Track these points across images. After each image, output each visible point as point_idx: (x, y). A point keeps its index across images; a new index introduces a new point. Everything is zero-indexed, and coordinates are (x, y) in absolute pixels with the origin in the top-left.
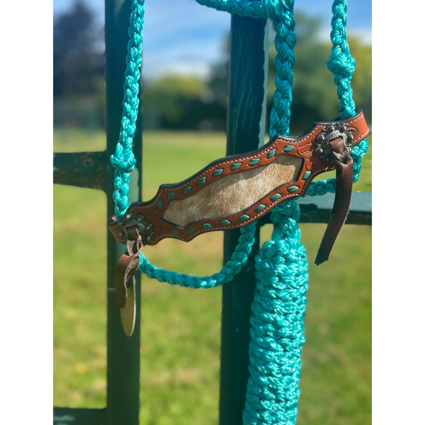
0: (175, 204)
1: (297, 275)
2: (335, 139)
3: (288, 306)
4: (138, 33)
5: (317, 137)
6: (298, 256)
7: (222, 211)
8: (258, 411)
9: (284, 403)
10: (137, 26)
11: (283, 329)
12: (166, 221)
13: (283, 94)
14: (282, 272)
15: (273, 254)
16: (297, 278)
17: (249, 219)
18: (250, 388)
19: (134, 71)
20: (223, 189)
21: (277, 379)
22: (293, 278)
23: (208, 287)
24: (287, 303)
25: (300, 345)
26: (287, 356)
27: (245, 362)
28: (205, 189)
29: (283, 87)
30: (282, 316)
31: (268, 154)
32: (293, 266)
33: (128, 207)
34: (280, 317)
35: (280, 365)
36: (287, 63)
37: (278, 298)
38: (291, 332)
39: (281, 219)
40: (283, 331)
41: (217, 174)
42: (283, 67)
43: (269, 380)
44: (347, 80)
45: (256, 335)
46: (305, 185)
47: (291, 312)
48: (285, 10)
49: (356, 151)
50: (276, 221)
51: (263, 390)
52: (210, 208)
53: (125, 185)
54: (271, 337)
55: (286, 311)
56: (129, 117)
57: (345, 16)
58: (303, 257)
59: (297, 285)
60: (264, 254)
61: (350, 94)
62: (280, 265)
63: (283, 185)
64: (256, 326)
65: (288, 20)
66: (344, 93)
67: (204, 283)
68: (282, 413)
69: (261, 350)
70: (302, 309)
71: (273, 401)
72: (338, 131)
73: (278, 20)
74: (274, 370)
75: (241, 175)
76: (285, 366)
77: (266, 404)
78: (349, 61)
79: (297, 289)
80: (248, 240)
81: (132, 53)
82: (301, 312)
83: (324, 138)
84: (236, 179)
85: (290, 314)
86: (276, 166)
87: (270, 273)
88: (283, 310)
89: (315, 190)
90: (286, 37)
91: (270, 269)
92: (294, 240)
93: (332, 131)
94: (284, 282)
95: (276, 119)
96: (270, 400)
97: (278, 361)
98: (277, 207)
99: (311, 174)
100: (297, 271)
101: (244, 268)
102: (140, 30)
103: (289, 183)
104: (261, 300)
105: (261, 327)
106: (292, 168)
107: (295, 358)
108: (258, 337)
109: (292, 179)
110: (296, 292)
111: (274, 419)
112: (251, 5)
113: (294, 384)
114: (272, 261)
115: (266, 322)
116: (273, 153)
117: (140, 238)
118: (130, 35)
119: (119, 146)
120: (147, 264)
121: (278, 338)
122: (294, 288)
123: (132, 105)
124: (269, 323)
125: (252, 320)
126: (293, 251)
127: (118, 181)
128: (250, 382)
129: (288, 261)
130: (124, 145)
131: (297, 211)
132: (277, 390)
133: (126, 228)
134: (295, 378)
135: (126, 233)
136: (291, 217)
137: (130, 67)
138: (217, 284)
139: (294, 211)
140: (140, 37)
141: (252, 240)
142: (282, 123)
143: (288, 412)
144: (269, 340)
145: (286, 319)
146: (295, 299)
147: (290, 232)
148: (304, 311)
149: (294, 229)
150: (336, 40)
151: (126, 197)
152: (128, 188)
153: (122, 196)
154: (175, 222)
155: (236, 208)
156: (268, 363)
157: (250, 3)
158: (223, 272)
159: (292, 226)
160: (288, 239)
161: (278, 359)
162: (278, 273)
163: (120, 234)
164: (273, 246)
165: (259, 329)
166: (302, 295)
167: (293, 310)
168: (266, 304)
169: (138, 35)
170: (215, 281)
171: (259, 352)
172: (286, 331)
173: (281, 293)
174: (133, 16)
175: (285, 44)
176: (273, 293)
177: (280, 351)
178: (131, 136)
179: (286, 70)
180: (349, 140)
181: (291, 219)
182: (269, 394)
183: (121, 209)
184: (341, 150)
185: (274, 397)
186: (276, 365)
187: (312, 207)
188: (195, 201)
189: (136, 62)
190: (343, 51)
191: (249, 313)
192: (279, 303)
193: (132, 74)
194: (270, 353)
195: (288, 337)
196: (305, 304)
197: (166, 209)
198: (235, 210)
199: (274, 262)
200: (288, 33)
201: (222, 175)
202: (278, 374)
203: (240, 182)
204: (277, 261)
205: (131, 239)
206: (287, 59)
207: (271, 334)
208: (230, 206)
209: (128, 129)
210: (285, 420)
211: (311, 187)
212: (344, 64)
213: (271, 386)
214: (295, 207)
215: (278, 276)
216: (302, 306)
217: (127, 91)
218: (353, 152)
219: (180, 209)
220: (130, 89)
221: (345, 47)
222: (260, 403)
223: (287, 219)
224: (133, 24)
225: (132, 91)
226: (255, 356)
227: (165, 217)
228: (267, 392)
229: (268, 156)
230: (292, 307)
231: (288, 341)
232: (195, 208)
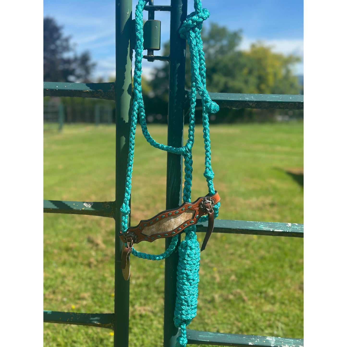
0: (147, 228)
1: (195, 254)
2: (207, 203)
3: (192, 267)
4: (131, 161)
5: (200, 202)
6: (195, 247)
7: (165, 230)
8: (180, 310)
9: (191, 307)
10: (131, 158)
11: (190, 276)
12: (143, 234)
13: (188, 183)
14: (189, 253)
15: (185, 246)
16: (195, 255)
17: (175, 233)
18: (178, 301)
19: (130, 175)
20: (165, 222)
21: (188, 297)
22: (193, 255)
23: (159, 259)
24: (191, 266)
25: (197, 283)
26: (192, 287)
27: (175, 290)
28: (158, 222)
29: (188, 181)
30: (189, 271)
31: (182, 209)
32: (194, 251)
33: (127, 228)
34: (189, 272)
35: (189, 291)
36: (189, 172)
37: (187, 264)
38: (193, 277)
39: (188, 232)
40: (190, 277)
41: (163, 217)
42: (188, 173)
43: (185, 297)
44: (211, 181)
45: (179, 279)
46: (196, 220)
47: (193, 269)
48: (188, 152)
49: (216, 206)
50: (187, 232)
51: (182, 302)
52: (160, 229)
53: (126, 219)
54: (185, 280)
55: (191, 269)
56: (128, 193)
57: (210, 156)
58: (197, 247)
59: (195, 259)
60: (182, 246)
61: (212, 186)
62: (188, 251)
63: (188, 220)
64: (179, 275)
65: (189, 156)
66: (210, 186)
67: (158, 258)
68: (190, 311)
69: (181, 285)
70: (197, 268)
71: (187, 306)
72: (208, 200)
73: (186, 156)
74: (186, 293)
75: (172, 217)
76: (191, 291)
77: (184, 307)
78: (212, 174)
79: (195, 260)
80: (175, 240)
81: (129, 168)
82: (197, 269)
83: (203, 203)
84: (170, 219)
85: (193, 270)
86: (185, 213)
87: (184, 254)
88: (190, 268)
89: (201, 220)
90: (189, 162)
91: (184, 252)
92: (194, 240)
93: (206, 200)
94: (190, 257)
95: (186, 193)
96: (185, 305)
97: (188, 289)
98: (186, 228)
99: (199, 216)
100: (195, 252)
101: (174, 251)
102: (132, 160)
103: (190, 220)
104: (181, 264)
105: (181, 276)
106: (191, 214)
107: (195, 288)
108: (180, 280)
109: (191, 218)
110: (195, 261)
111: (187, 313)
112: (175, 150)
113: (195, 298)
114: (185, 249)
115: (183, 273)
116: (184, 209)
117: (132, 241)
118: (128, 161)
119: (124, 204)
120: (134, 251)
121: (188, 280)
122: (194, 259)
123: (129, 188)
124: (184, 274)
125: (177, 273)
126: (193, 245)
127: (123, 218)
128: (177, 299)
129: (191, 249)
130: (126, 204)
131: (195, 228)
132: (188, 301)
133: (127, 237)
134: (195, 296)
135: (127, 239)
136: (192, 231)
137: (128, 174)
138: (163, 258)
139: (193, 228)
140: (132, 163)
141: (177, 240)
142: (188, 194)
143: (193, 310)
144: (184, 281)
145: (191, 272)
146: (194, 264)
147: (192, 237)
148: (198, 269)
149: (194, 236)
150: (207, 165)
151: (126, 224)
152: (127, 220)
153: (125, 224)
154: (146, 235)
155: (170, 229)
156: (184, 290)
157: (175, 148)
158: (165, 253)
159: (193, 234)
160: (191, 239)
161: (188, 288)
162: (188, 254)
163: (124, 239)
164: (185, 242)
165: (180, 277)
166: (198, 262)
167: (194, 268)
168: (183, 266)
169: (131, 162)
170: (162, 257)
171: (180, 286)
172: (191, 277)
173: (189, 262)
174: (130, 155)
175: (188, 164)
176: (185, 262)
177: (189, 285)
178: (128, 200)
179: (189, 174)
180: (212, 203)
181: (192, 232)
182: (185, 303)
183: (124, 229)
184: (209, 207)
185: (187, 304)
186: (187, 291)
187: (201, 226)
188: (154, 227)
189: (130, 171)
190: (209, 170)
191: (176, 270)
192: (188, 266)
193: (129, 176)
194: (185, 286)
195: (192, 280)
196: (199, 266)
197: (143, 230)
198: (170, 230)
199: (186, 249)
200: (189, 160)
201: (165, 217)
202: (188, 294)
203: (171, 220)
204: (187, 249)
205: (129, 242)
206: (189, 170)
207: (185, 278)
208: (168, 229)
209: (127, 198)
210: (191, 314)
211: (200, 219)
212: (210, 175)
213: (185, 300)
214: (194, 227)
215: (187, 255)
216: (197, 267)
217: (127, 183)
218: (214, 207)
219: (148, 229)
220: (128, 182)
221: (210, 168)
222: (181, 307)
223: (191, 232)
224: (129, 157)
225: (129, 183)
226: (179, 288)
227: (142, 233)
228: (184, 302)
229: (182, 210)
230: (193, 267)
231: (192, 281)
232: (154, 229)
